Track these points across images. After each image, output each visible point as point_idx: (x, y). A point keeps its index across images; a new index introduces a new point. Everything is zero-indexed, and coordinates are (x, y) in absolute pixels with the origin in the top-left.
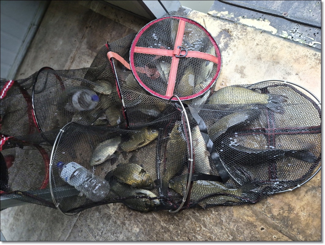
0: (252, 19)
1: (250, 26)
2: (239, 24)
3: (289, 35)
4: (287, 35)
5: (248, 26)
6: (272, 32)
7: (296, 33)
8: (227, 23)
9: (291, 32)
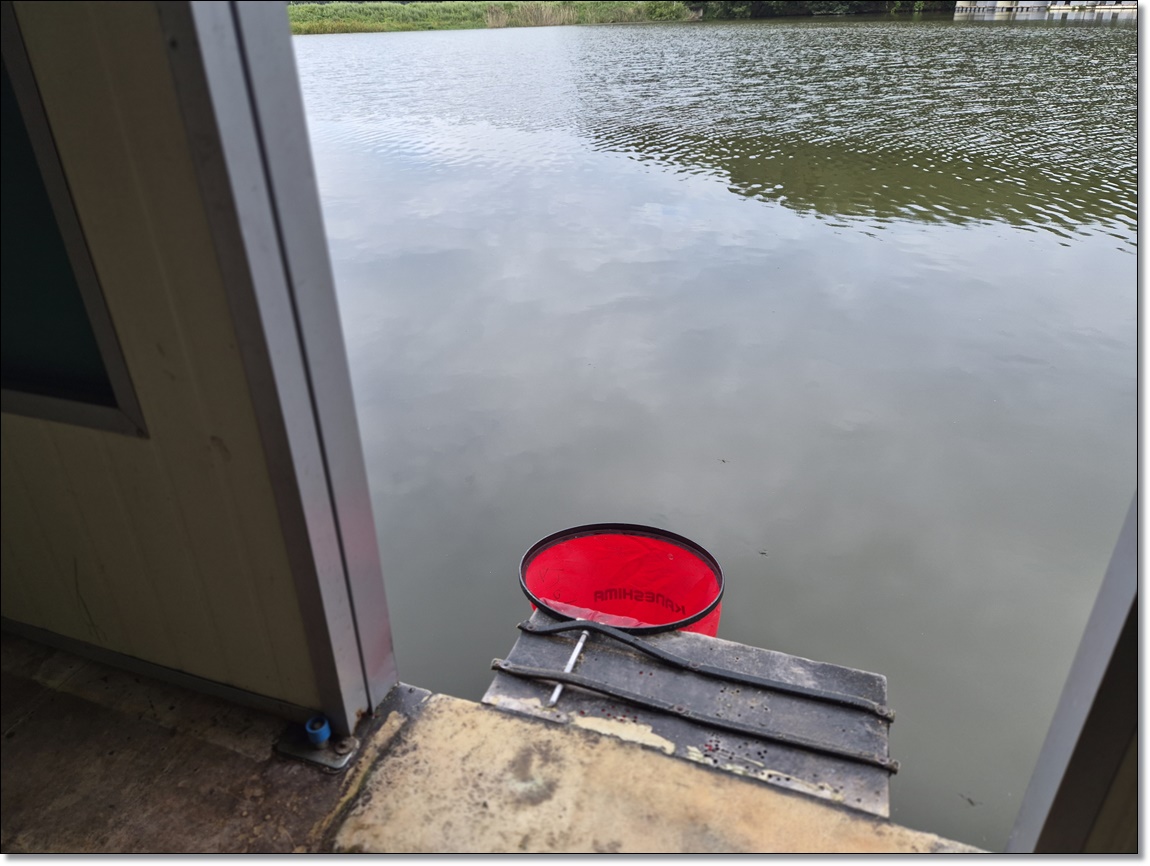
0: (604, 717)
1: (605, 735)
2: (576, 728)
3: (706, 756)
4: (701, 756)
5: (600, 734)
6: (664, 748)
7: (719, 751)
8: (540, 725)
9: (707, 748)
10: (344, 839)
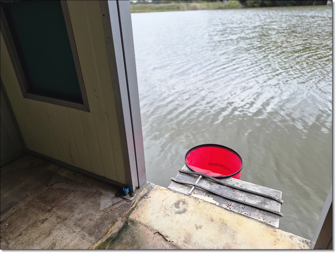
0: (200, 195)
1: (200, 199)
2: (192, 196)
4: (226, 207)
6: (216, 204)
7: (231, 206)
9: (228, 205)
10: (131, 217)
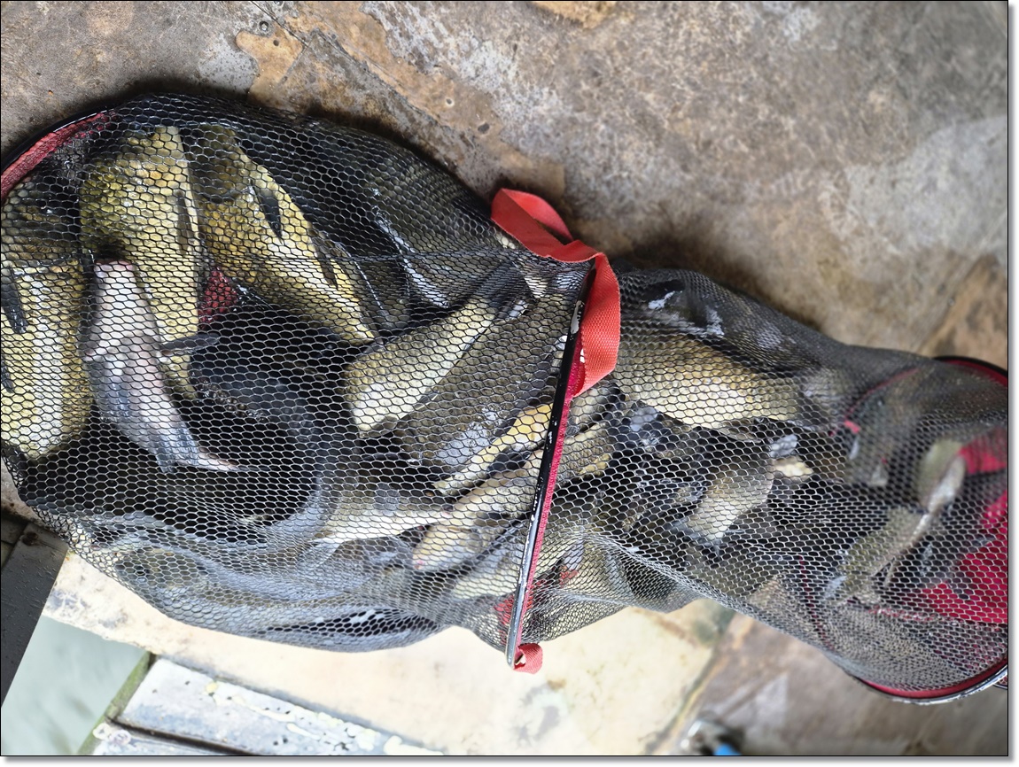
10: (704, 654)
